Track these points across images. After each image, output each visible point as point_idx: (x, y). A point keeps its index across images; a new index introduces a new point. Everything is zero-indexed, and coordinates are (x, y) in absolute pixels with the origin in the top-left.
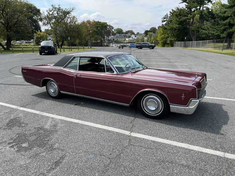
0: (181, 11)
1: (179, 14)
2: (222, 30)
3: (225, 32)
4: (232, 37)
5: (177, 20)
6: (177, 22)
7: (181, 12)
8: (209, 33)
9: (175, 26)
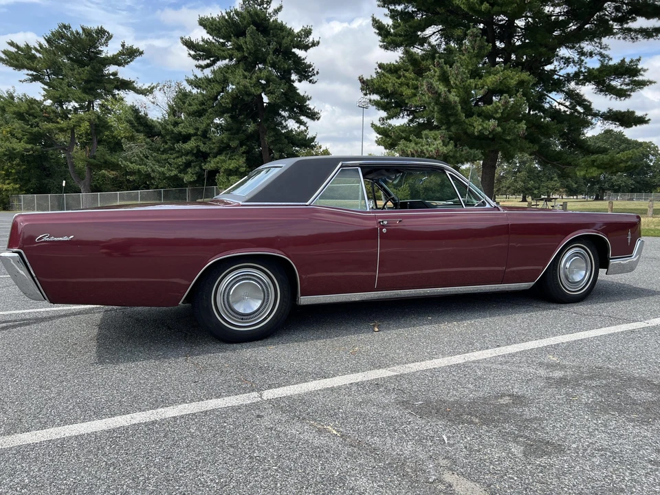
0: (32, 103)
1: (28, 111)
2: (182, 165)
3: (189, 170)
4: (216, 181)
5: (23, 128)
6: (24, 135)
7: (34, 108)
8: (153, 171)
9: (19, 146)
